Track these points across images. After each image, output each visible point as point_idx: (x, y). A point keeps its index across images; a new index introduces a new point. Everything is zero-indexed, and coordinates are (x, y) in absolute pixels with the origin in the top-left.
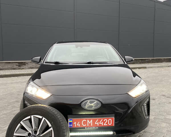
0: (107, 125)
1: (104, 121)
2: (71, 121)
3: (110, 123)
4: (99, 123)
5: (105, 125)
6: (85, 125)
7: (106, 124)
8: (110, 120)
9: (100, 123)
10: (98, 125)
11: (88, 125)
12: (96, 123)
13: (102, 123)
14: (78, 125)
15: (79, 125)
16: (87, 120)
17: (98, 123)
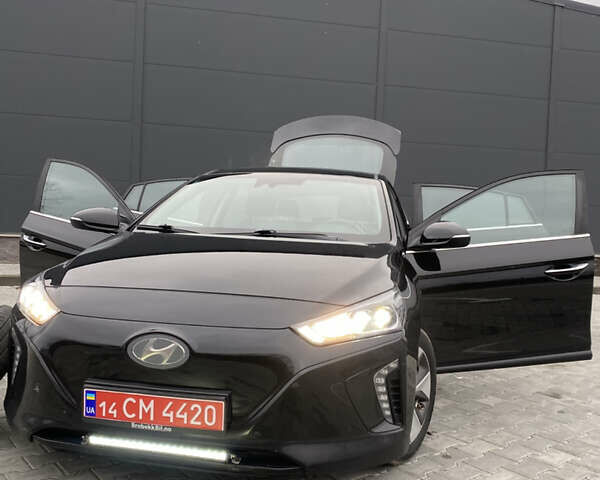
0: (199, 423)
1: (192, 408)
2: (91, 397)
3: (210, 420)
4: (174, 415)
5: (192, 422)
6: (133, 415)
7: (197, 420)
8: (210, 411)
9: (178, 416)
10: (171, 421)
11: (141, 417)
12: (164, 414)
13: (185, 416)
14: (110, 412)
15: (115, 412)
16: (137, 398)
17: (171, 415)
